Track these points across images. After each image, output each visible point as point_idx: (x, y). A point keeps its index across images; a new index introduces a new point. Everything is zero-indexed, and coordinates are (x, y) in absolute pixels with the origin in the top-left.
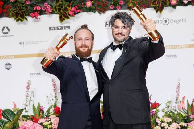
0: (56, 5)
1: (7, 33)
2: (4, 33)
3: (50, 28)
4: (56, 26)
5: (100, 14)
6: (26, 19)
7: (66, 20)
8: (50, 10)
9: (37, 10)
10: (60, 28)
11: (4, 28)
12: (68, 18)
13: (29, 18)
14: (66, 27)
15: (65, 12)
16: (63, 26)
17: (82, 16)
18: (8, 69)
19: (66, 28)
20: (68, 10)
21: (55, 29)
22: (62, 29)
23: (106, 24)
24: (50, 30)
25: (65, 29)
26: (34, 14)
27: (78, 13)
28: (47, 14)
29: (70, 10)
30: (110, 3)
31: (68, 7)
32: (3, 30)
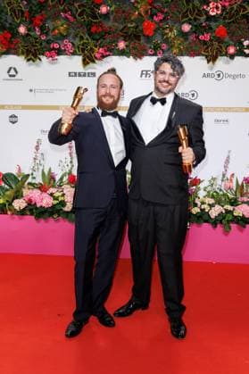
0: (79, 43)
1: (14, 76)
2: (10, 76)
3: (70, 73)
4: (77, 71)
5: (135, 60)
6: (40, 60)
7: (91, 65)
8: (71, 49)
9: (54, 49)
10: (82, 74)
11: (10, 69)
12: (94, 62)
13: (44, 59)
15: (90, 54)
17: (111, 60)
18: (13, 123)
19: (90, 75)
20: (94, 52)
21: (76, 75)
22: (84, 75)
23: (142, 74)
24: (70, 75)
26: (50, 53)
27: (107, 56)
28: (67, 54)
29: (97, 51)
30: (149, 45)
31: (94, 48)
32: (9, 72)
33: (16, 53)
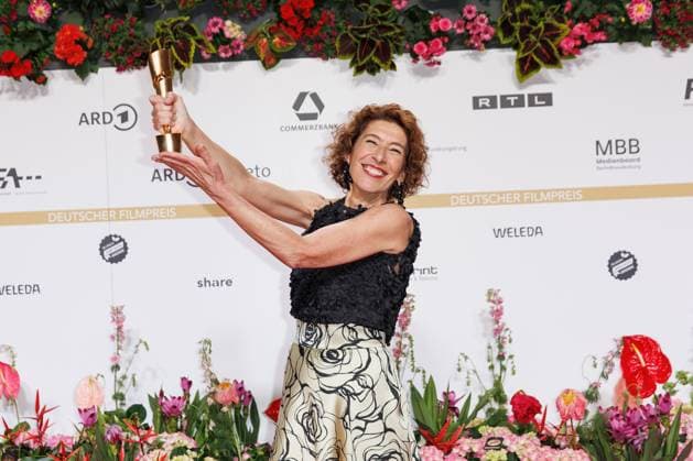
0: (510, 14)
1: (313, 117)
2: (303, 117)
3: (476, 100)
4: (498, 93)
5: (668, 50)
6: (393, 67)
7: (545, 71)
8: (486, 32)
9: (440, 33)
10: (512, 99)
11: (302, 96)
12: (553, 62)
13: (402, 61)
14: (536, 98)
15: (544, 42)
16: (526, 92)
17: (597, 56)
19: (537, 102)
20: (558, 35)
21: (493, 105)
22: (519, 102)
23: (689, 89)
24: (476, 106)
25: (532, 104)
26: (428, 46)
28: (471, 47)
29: (567, 32)
31: (556, 23)
32: (297, 106)
33: (324, 53)
